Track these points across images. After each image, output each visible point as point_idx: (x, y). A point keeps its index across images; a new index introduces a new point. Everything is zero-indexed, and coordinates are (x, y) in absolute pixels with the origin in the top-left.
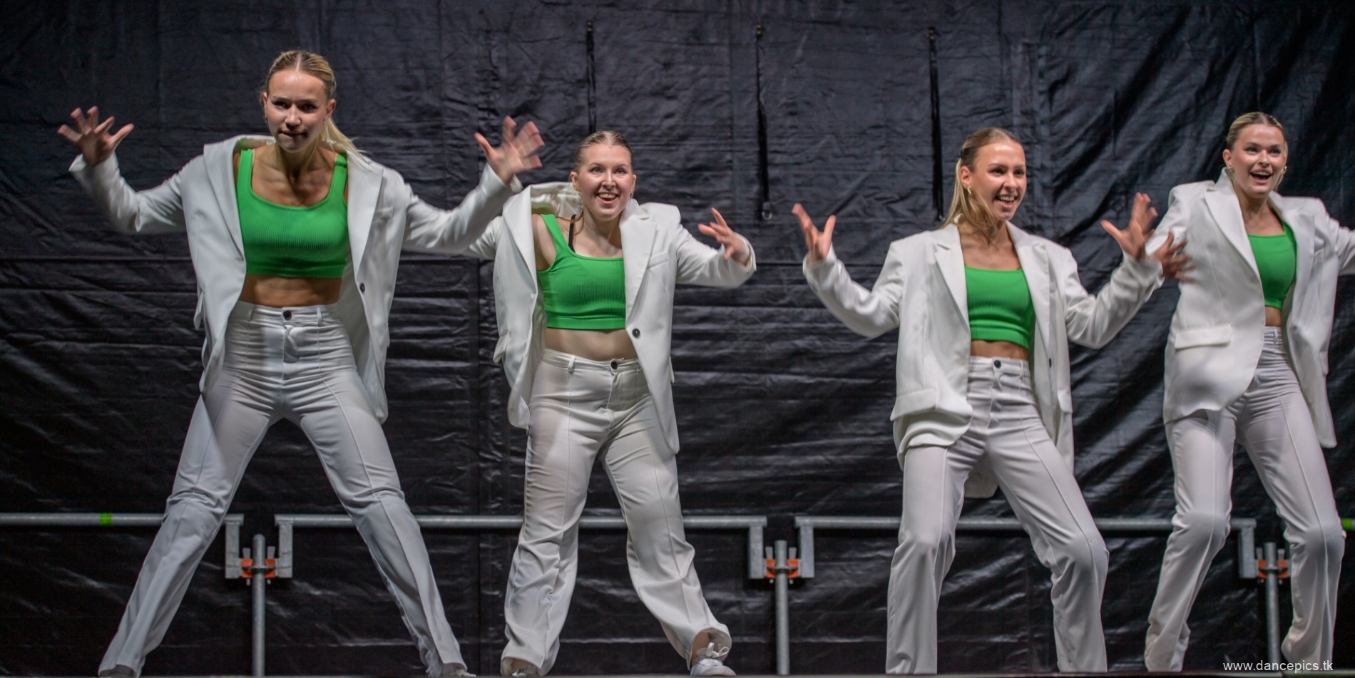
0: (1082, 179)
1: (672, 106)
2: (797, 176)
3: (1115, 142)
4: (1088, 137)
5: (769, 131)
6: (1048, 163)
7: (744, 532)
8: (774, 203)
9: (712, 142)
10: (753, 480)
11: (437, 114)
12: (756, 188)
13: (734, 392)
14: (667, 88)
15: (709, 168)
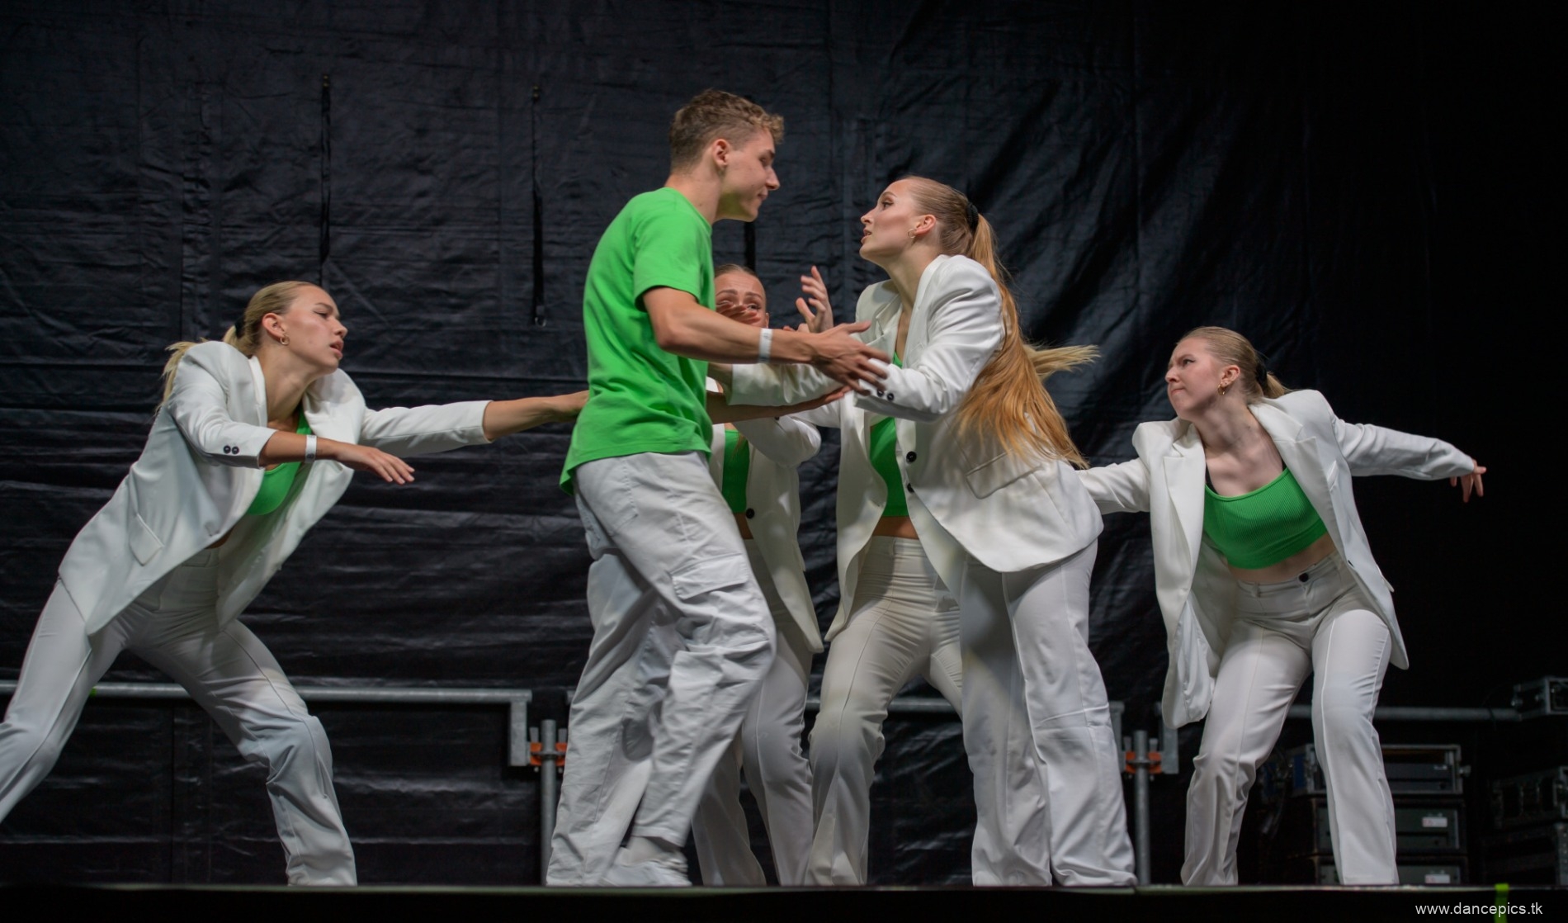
1: (425, 182)
2: (578, 273)
5: (545, 218)
7: (504, 709)
8: (549, 307)
9: (473, 228)
10: (515, 645)
11: (132, 183)
12: (529, 285)
13: (494, 536)
14: (421, 160)
15: (470, 260)
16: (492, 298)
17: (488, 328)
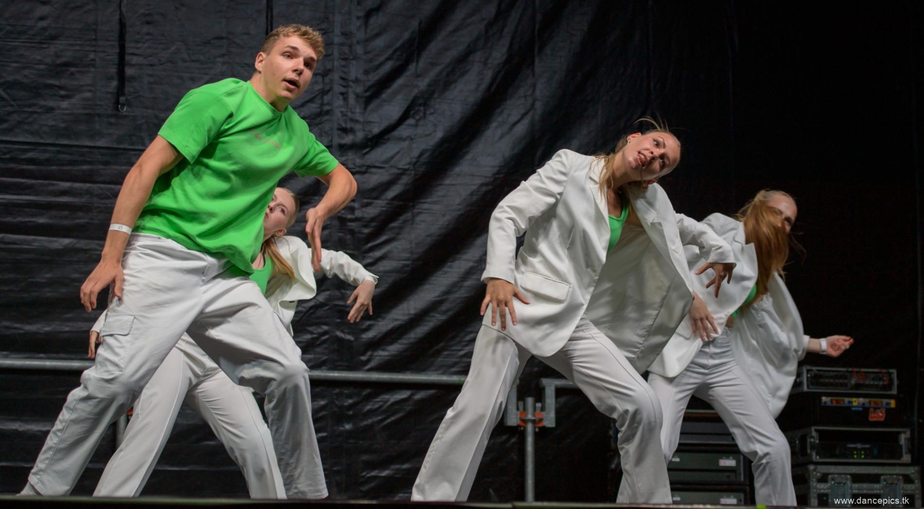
0: (389, 91)
1: (45, 10)
2: (151, 76)
3: (417, 62)
4: (395, 57)
5: (128, 36)
6: (362, 77)
8: (129, 97)
9: (78, 42)
12: (115, 83)
15: (75, 65)
16: (90, 91)
17: (86, 112)
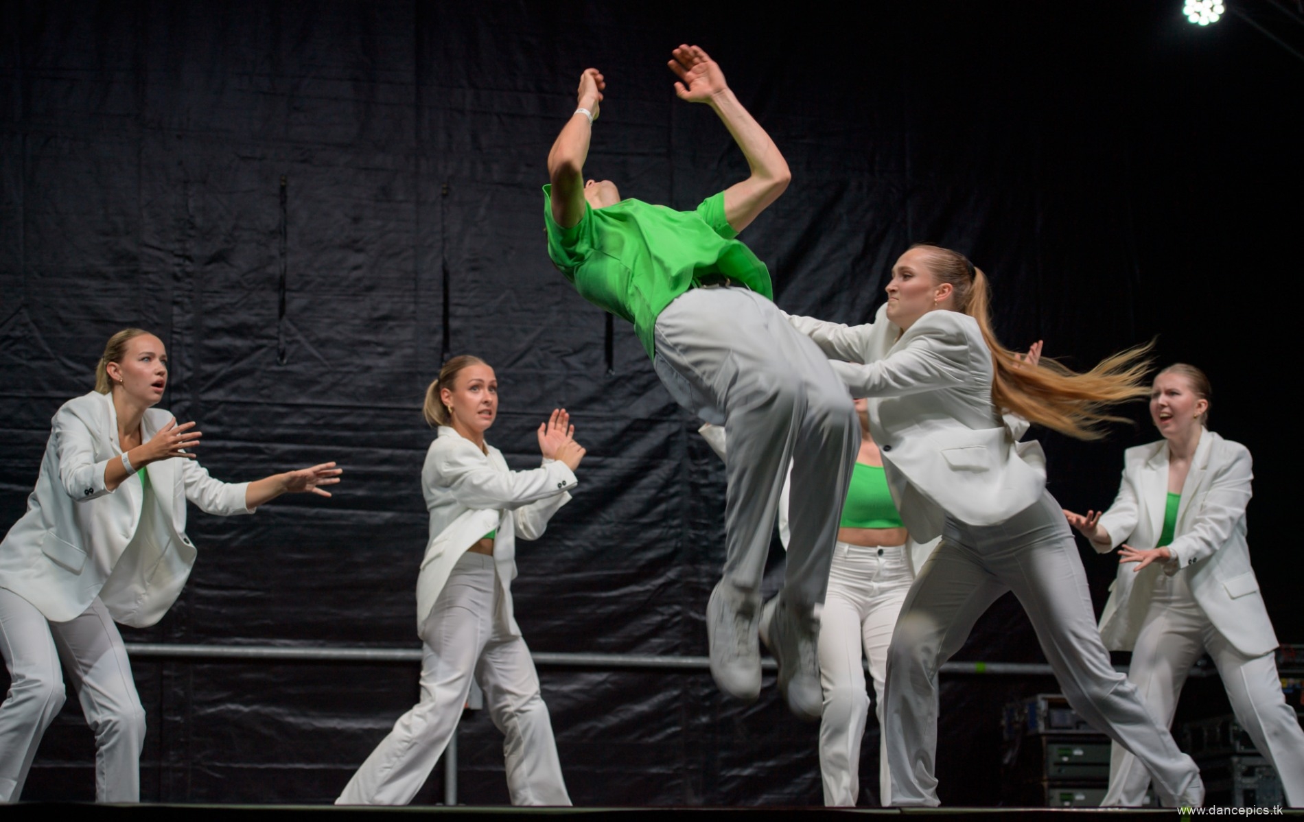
1: (359, 258)
2: (477, 328)
5: (452, 286)
9: (396, 293)
11: (134, 259)
12: (439, 337)
14: (356, 241)
15: (393, 319)
16: (411, 347)
17: (408, 370)
